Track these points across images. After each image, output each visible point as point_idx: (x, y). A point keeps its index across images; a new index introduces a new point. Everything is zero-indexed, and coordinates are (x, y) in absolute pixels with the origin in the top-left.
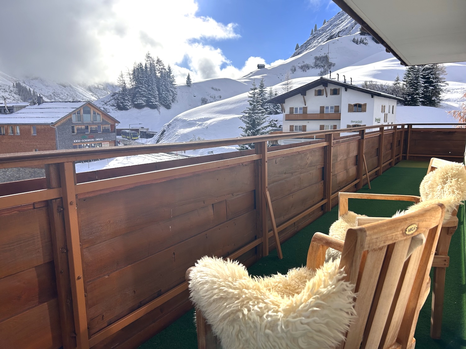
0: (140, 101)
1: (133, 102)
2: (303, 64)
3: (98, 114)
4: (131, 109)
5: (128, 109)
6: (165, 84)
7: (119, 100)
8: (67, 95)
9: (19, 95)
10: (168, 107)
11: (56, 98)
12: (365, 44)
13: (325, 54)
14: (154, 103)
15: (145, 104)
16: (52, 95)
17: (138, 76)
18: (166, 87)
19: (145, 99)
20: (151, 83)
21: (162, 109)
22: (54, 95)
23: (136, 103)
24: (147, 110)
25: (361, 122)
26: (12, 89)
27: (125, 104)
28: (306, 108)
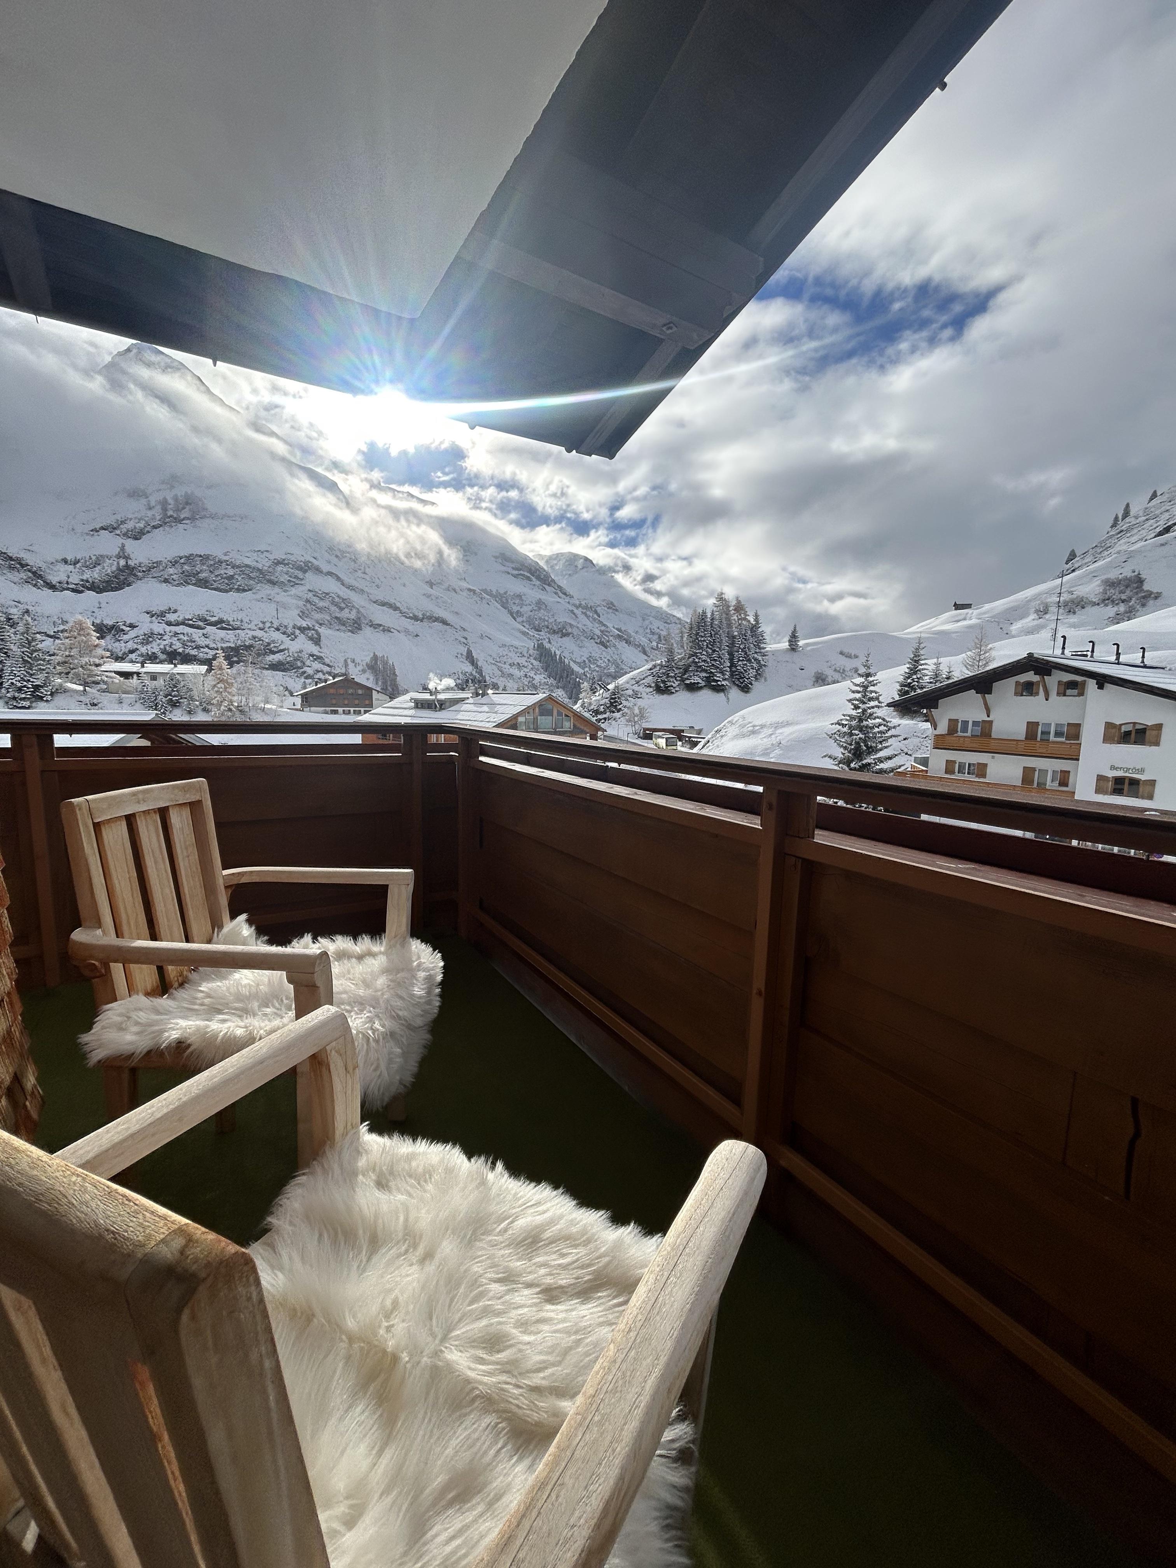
0: (696, 679)
1: (683, 680)
2: (1067, 596)
3: (565, 716)
4: (678, 693)
5: (673, 693)
6: (745, 648)
7: (659, 677)
8: (609, 660)
9: (540, 661)
10: (745, 689)
11: (592, 666)
13: (1134, 572)
14: (719, 683)
15: (703, 684)
16: (587, 661)
17: (697, 634)
18: (746, 653)
19: (704, 675)
20: (717, 647)
21: (734, 693)
23: (688, 682)
24: (706, 695)
25: (1141, 771)
26: (531, 652)
27: (669, 684)
28: (991, 722)
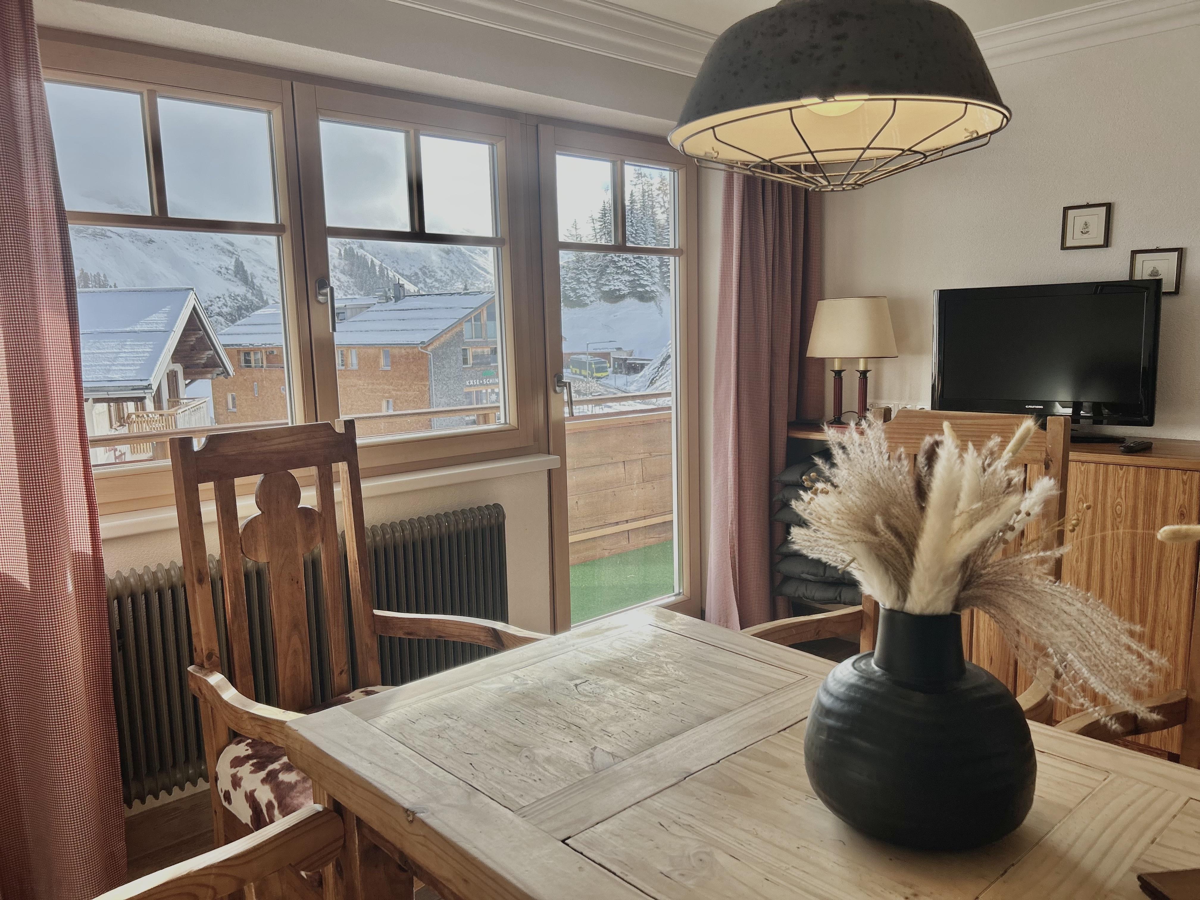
0: (616, 285)
1: (599, 287)
4: (594, 305)
5: (587, 304)
7: (567, 283)
9: (351, 275)
11: (428, 280)
14: (647, 288)
15: (627, 290)
16: (420, 273)
19: (627, 278)
20: (642, 240)
22: (424, 274)
23: (606, 289)
24: (630, 305)
27: (581, 292)
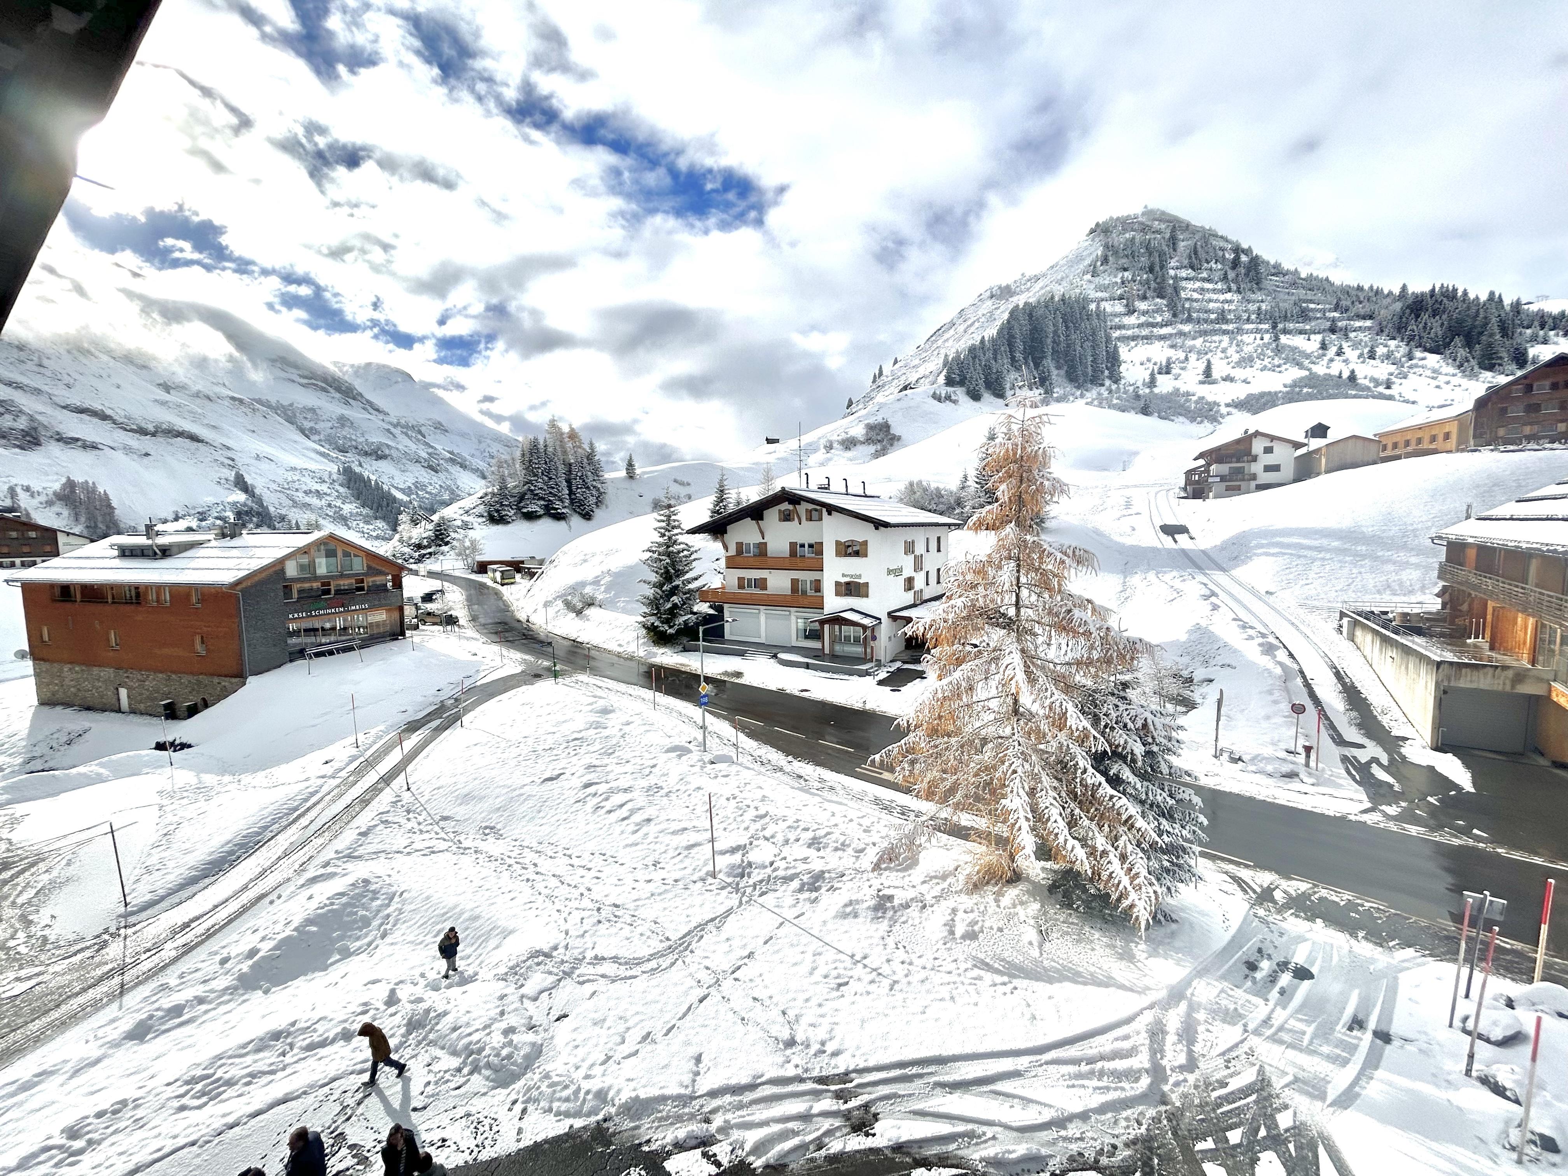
0: (533, 508)
1: (519, 509)
2: (844, 436)
3: (355, 556)
5: (509, 522)
6: (582, 476)
10: (587, 516)
12: (955, 402)
13: (884, 419)
15: (542, 512)
17: (530, 461)
18: (584, 481)
19: (542, 503)
21: (576, 521)
22: (416, 487)
23: (525, 510)
25: (860, 576)
26: (335, 477)
27: (504, 513)
28: (766, 544)
